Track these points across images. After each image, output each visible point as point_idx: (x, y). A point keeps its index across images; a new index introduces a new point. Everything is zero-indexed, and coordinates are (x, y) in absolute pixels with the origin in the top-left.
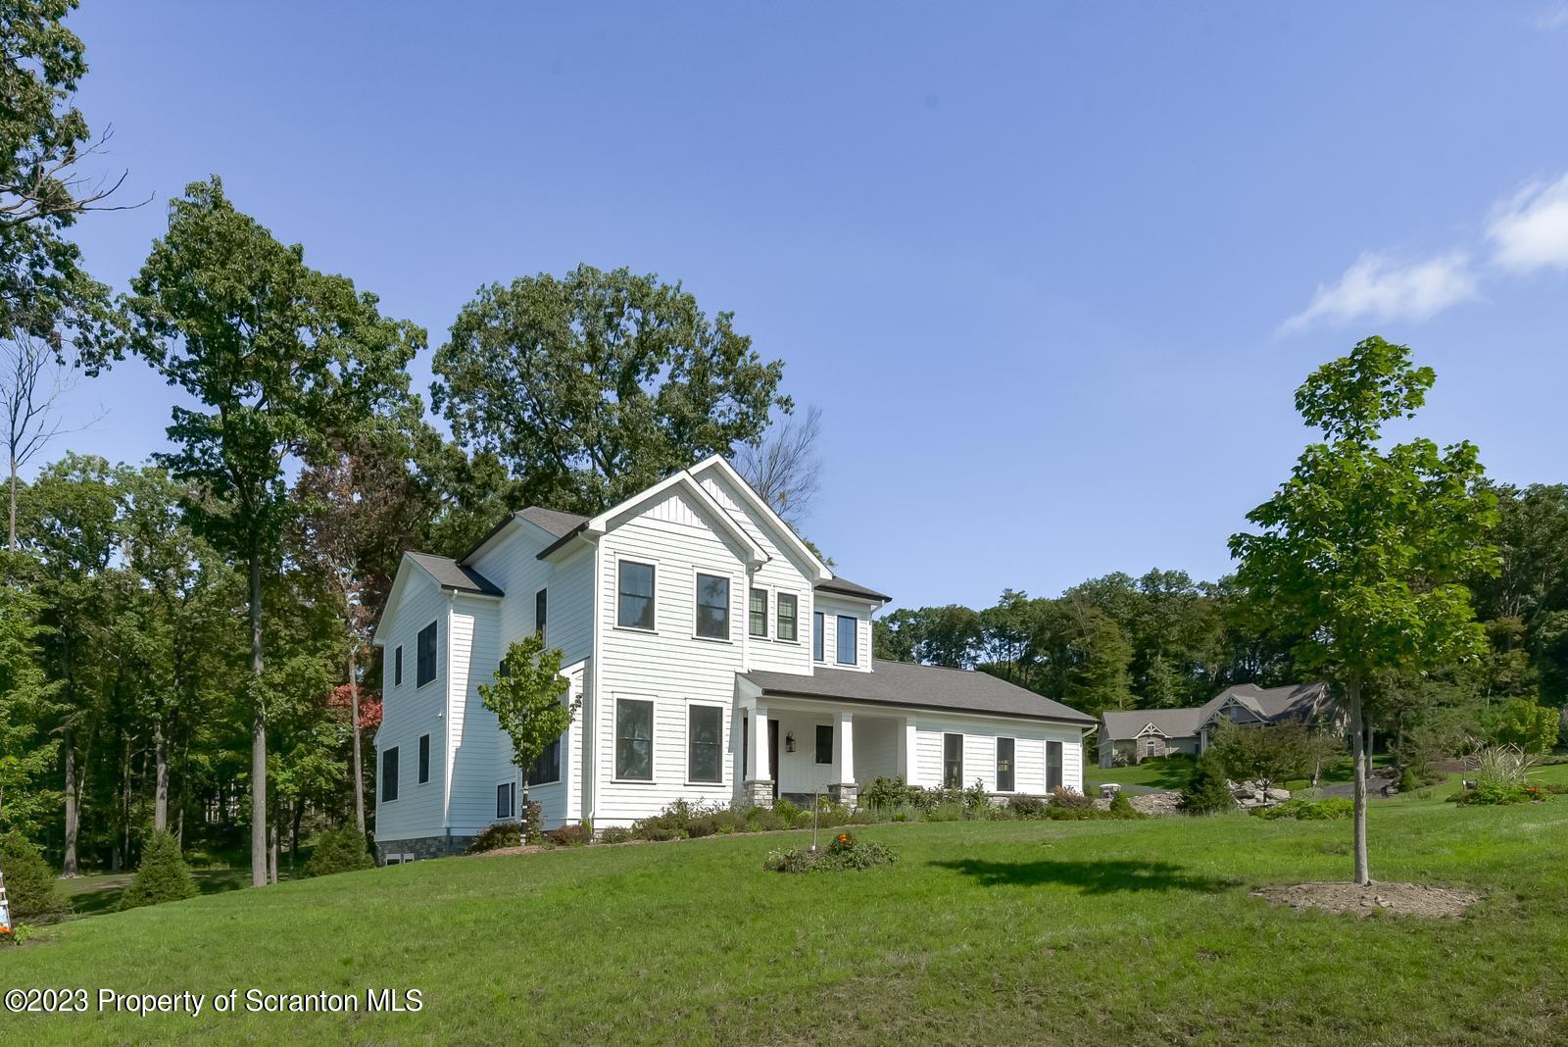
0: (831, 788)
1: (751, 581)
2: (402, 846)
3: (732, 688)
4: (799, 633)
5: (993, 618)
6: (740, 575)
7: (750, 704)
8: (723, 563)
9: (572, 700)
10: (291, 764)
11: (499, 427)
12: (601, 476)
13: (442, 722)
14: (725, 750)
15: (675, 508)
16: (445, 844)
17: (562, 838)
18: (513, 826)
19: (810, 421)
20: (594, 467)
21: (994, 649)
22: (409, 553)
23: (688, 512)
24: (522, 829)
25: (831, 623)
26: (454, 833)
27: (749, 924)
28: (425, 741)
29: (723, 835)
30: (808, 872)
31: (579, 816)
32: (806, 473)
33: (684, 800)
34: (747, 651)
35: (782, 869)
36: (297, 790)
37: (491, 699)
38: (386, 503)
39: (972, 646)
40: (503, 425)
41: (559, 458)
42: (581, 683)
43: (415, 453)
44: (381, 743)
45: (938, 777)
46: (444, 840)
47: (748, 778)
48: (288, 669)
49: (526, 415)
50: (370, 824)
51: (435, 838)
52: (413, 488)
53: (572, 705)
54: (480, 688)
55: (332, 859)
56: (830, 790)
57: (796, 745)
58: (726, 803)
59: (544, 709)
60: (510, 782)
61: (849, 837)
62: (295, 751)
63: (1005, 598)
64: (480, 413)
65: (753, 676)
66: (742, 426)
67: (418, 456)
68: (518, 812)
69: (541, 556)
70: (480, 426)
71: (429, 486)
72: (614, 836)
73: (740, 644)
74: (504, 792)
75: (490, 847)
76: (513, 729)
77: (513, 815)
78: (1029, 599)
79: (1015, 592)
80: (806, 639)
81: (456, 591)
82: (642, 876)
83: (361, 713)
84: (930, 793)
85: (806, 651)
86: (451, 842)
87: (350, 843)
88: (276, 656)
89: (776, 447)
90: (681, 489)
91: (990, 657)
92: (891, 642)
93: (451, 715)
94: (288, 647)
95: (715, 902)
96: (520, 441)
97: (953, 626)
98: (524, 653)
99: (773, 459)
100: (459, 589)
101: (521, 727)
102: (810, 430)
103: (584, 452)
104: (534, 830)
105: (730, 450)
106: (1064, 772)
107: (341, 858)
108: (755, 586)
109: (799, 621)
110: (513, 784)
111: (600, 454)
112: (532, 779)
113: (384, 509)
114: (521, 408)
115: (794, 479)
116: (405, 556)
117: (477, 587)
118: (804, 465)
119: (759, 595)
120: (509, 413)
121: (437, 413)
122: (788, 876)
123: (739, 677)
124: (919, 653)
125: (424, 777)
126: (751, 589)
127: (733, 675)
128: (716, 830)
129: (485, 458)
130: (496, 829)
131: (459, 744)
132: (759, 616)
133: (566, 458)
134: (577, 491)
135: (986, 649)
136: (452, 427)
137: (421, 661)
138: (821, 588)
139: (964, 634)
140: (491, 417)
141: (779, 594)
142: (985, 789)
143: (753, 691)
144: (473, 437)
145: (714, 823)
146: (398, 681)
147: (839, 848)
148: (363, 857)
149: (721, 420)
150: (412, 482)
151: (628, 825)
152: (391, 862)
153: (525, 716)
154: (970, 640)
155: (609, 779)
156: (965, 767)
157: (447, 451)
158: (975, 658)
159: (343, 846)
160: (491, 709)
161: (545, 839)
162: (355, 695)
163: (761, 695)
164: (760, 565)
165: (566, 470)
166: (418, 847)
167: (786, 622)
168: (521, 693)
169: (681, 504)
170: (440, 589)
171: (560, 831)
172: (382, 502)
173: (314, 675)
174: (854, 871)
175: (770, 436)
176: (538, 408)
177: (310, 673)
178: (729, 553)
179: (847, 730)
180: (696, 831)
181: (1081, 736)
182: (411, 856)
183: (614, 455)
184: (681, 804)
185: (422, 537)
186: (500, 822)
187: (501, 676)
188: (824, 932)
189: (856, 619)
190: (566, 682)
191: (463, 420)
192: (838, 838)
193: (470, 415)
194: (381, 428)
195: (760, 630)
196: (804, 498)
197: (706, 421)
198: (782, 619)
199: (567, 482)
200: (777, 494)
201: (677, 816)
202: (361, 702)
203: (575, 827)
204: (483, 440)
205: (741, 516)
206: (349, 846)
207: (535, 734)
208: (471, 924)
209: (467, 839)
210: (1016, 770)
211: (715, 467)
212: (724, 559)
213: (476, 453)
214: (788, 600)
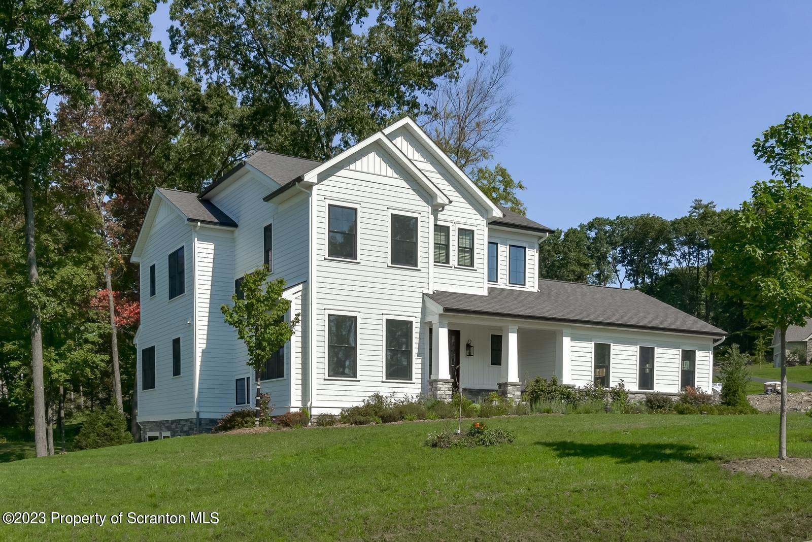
0: (500, 385)
1: (436, 219)
2: (160, 425)
3: (420, 305)
4: (476, 261)
5: (682, 227)
6: (426, 215)
7: (434, 319)
8: (413, 205)
9: (293, 318)
10: (62, 356)
11: (228, 65)
12: (317, 111)
13: (191, 328)
14: (415, 355)
15: (373, 161)
16: (196, 425)
17: (286, 421)
18: (249, 412)
19: (502, 59)
20: (311, 104)
21: (684, 256)
22: (160, 189)
23: (384, 165)
24: (257, 414)
25: (503, 251)
26: (202, 416)
27: (401, 477)
28: (176, 342)
29: (407, 421)
30: (451, 448)
31: (300, 404)
32: (498, 106)
33: (381, 394)
34: (431, 275)
35: (435, 445)
36: (68, 377)
37: (231, 317)
38: (133, 132)
39: (663, 253)
40: (232, 63)
41: (281, 94)
42: (300, 302)
43: (155, 87)
44: (140, 342)
45: (589, 378)
46: (195, 421)
47: (433, 377)
48: (58, 278)
49: (252, 56)
50: (130, 407)
51: (187, 420)
52: (155, 119)
53: (293, 322)
54: (222, 308)
55: (98, 435)
56: (500, 387)
57: (475, 351)
58: (414, 396)
59: (270, 324)
60: (245, 376)
61: (482, 424)
62: (66, 346)
63: (695, 208)
64: (212, 53)
65: (437, 296)
66: (442, 64)
67: (158, 89)
68: (253, 401)
69: (267, 199)
70: (211, 64)
71: (169, 116)
72: (326, 421)
73: (426, 270)
74: (241, 386)
75: (232, 427)
76: (248, 339)
77: (248, 403)
78: (718, 210)
79: (704, 202)
80: (482, 266)
81: (199, 224)
82: (340, 448)
83: (117, 313)
84: (579, 390)
85: (481, 276)
86: (200, 424)
87: (113, 422)
88: (49, 267)
89: (472, 82)
90: (378, 147)
91: (680, 263)
92: (589, 248)
93: (198, 323)
94: (57, 258)
95: (384, 465)
96: (247, 77)
97: (646, 235)
98: (255, 281)
99: (470, 93)
100: (202, 222)
101: (254, 339)
102: (503, 68)
103: (302, 88)
104: (266, 415)
105: (432, 83)
106: (697, 375)
107: (106, 435)
108: (439, 223)
109: (476, 251)
110: (248, 379)
111: (316, 90)
112: (262, 376)
113: (131, 138)
114: (247, 49)
115: (489, 112)
116: (156, 192)
117: (215, 220)
118: (497, 99)
119: (443, 231)
120: (236, 53)
121: (174, 53)
122: (437, 449)
123: (426, 298)
124: (615, 259)
125: (177, 371)
126: (436, 225)
127: (421, 295)
128: (403, 418)
129: (217, 89)
130: (236, 414)
131: (204, 346)
132: (442, 249)
133: (287, 93)
134: (298, 123)
135: (675, 255)
136: (188, 65)
137: (172, 277)
138: (494, 223)
139: (656, 241)
140: (221, 57)
141: (459, 229)
142: (627, 388)
143: (436, 309)
144: (206, 73)
145: (401, 413)
146: (153, 293)
147: (475, 432)
148: (124, 435)
149: (425, 58)
150: (154, 113)
151: (336, 412)
152: (152, 439)
153: (257, 330)
154: (662, 247)
155: (322, 376)
156: (611, 370)
157: (183, 83)
158: (666, 264)
159: (107, 425)
160: (231, 324)
161: (274, 422)
162: (111, 298)
163: (442, 312)
164: (443, 206)
165: (287, 105)
166: (173, 426)
167: (464, 252)
168: (253, 313)
169: (378, 159)
170: (186, 222)
171: (285, 416)
172: (130, 132)
173: (80, 283)
174: (483, 447)
175: (467, 72)
176: (262, 50)
177: (76, 281)
178: (418, 198)
179: (512, 341)
180: (387, 418)
181: (712, 345)
182: (168, 434)
183: (329, 89)
184: (378, 397)
185: (163, 160)
186: (239, 408)
187: (238, 299)
188: (445, 482)
189: (525, 248)
190: (288, 303)
191: (197, 59)
192: (474, 425)
193: (203, 53)
194: (130, 75)
195: (443, 259)
196: (497, 128)
197: (411, 59)
198: (461, 250)
199: (289, 116)
200: (474, 124)
201: (375, 406)
202: (117, 304)
203: (296, 414)
204: (215, 76)
205: (427, 167)
206: (111, 425)
207: (265, 344)
208: (226, 476)
209: (213, 422)
210: (655, 373)
211: (405, 127)
212: (411, 202)
213: (209, 87)
214: (466, 234)
